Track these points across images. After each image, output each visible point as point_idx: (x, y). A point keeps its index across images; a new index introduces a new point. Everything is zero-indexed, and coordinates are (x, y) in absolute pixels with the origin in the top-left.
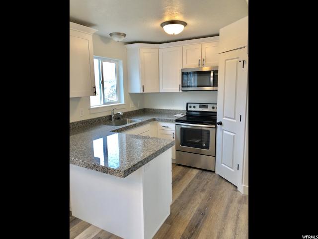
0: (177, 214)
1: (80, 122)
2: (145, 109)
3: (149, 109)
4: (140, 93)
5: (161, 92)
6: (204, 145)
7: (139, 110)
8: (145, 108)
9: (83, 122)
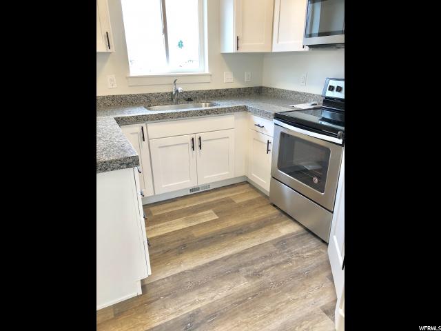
0: (149, 300)
1: (108, 97)
2: (261, 87)
3: (267, 89)
4: (233, 54)
5: (274, 51)
6: (316, 180)
7: (245, 89)
8: (264, 85)
9: (113, 98)
